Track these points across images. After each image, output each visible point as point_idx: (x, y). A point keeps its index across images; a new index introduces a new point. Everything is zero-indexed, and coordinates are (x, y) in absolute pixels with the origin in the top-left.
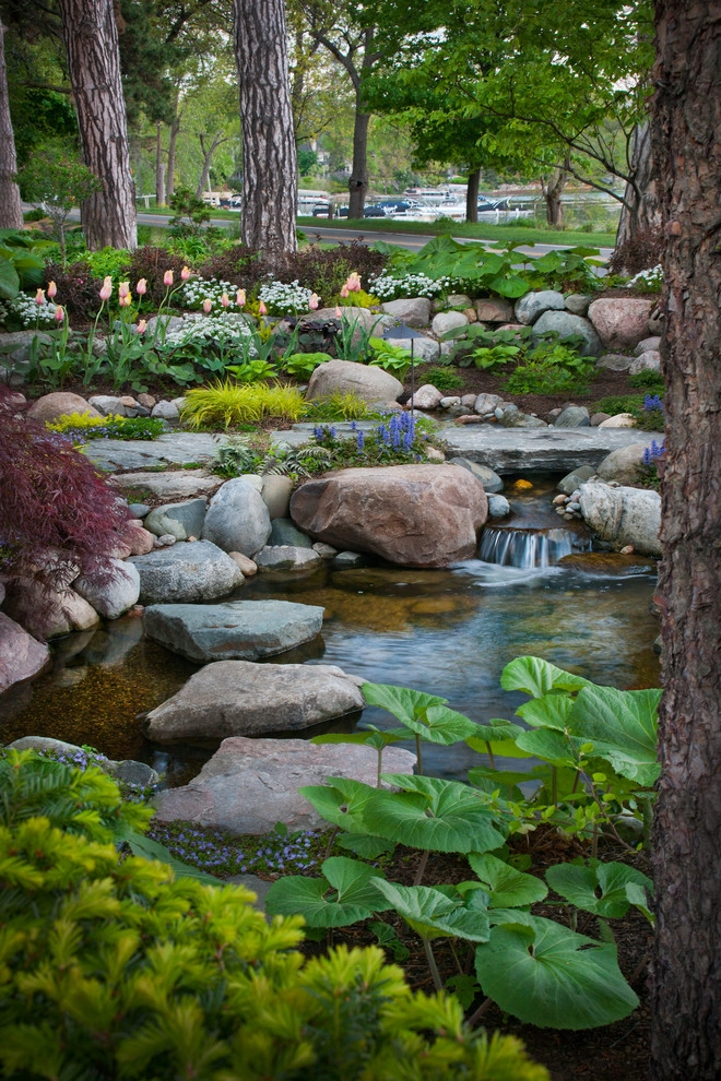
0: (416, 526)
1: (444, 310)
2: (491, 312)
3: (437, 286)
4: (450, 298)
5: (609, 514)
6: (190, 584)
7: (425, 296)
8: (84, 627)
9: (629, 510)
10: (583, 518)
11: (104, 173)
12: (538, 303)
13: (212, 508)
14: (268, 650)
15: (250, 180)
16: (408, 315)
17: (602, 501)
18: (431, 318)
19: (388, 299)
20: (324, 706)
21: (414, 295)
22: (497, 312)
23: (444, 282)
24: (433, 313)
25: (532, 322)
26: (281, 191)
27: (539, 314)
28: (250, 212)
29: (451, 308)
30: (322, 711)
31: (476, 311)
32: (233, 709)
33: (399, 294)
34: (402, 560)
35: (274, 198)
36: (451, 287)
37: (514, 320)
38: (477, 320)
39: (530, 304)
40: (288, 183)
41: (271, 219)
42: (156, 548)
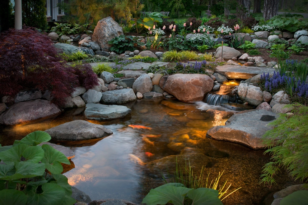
0: (183, 90)
1: (272, 34)
2: (286, 35)
3: (272, 28)
4: (275, 31)
5: (243, 92)
7: (267, 31)
9: (248, 92)
10: (237, 93)
12: (299, 33)
13: (136, 81)
16: (261, 35)
17: (242, 88)
18: (268, 36)
19: (257, 31)
21: (264, 30)
22: (288, 35)
23: (273, 27)
24: (269, 35)
25: (298, 38)
26: (274, 5)
27: (300, 36)
28: (265, 10)
29: (274, 34)
31: (282, 35)
33: (259, 30)
36: (276, 29)
37: (293, 38)
38: (283, 37)
39: (297, 33)
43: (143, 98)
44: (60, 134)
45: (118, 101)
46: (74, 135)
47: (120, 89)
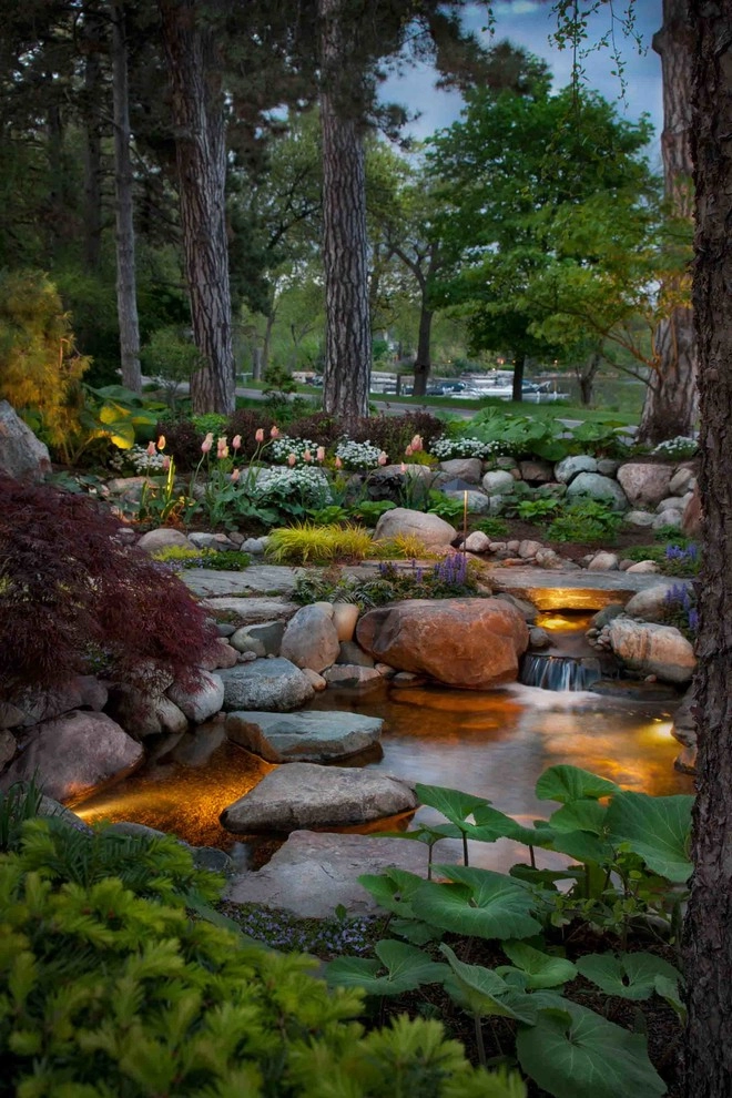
0: (466, 652)
1: (493, 470)
2: (534, 472)
3: (488, 449)
4: (499, 460)
5: (635, 647)
6: (267, 695)
7: (477, 457)
8: (174, 730)
9: (653, 643)
10: (612, 649)
11: (210, 352)
12: (574, 466)
13: (289, 630)
14: (333, 755)
15: (332, 360)
16: (463, 472)
17: (629, 635)
18: (482, 476)
19: (447, 459)
20: (381, 807)
21: (468, 456)
22: (539, 472)
23: (494, 446)
24: (484, 472)
25: (569, 482)
26: (357, 369)
27: (575, 475)
28: (330, 386)
29: (500, 468)
30: (379, 810)
31: (521, 471)
32: (300, 806)
33: (456, 454)
34: (452, 681)
35: (351, 375)
36: (500, 450)
37: (553, 479)
38: (522, 479)
39: (567, 466)
40: (363, 363)
41: (348, 392)
42: (239, 662)
43: (327, 687)
44: (308, 808)
45: (281, 700)
46: (354, 806)
47: (247, 661)
